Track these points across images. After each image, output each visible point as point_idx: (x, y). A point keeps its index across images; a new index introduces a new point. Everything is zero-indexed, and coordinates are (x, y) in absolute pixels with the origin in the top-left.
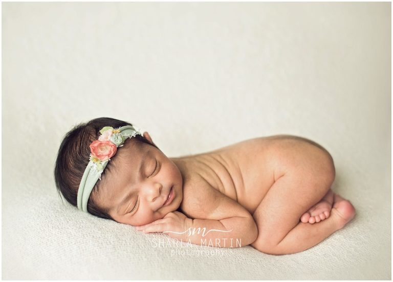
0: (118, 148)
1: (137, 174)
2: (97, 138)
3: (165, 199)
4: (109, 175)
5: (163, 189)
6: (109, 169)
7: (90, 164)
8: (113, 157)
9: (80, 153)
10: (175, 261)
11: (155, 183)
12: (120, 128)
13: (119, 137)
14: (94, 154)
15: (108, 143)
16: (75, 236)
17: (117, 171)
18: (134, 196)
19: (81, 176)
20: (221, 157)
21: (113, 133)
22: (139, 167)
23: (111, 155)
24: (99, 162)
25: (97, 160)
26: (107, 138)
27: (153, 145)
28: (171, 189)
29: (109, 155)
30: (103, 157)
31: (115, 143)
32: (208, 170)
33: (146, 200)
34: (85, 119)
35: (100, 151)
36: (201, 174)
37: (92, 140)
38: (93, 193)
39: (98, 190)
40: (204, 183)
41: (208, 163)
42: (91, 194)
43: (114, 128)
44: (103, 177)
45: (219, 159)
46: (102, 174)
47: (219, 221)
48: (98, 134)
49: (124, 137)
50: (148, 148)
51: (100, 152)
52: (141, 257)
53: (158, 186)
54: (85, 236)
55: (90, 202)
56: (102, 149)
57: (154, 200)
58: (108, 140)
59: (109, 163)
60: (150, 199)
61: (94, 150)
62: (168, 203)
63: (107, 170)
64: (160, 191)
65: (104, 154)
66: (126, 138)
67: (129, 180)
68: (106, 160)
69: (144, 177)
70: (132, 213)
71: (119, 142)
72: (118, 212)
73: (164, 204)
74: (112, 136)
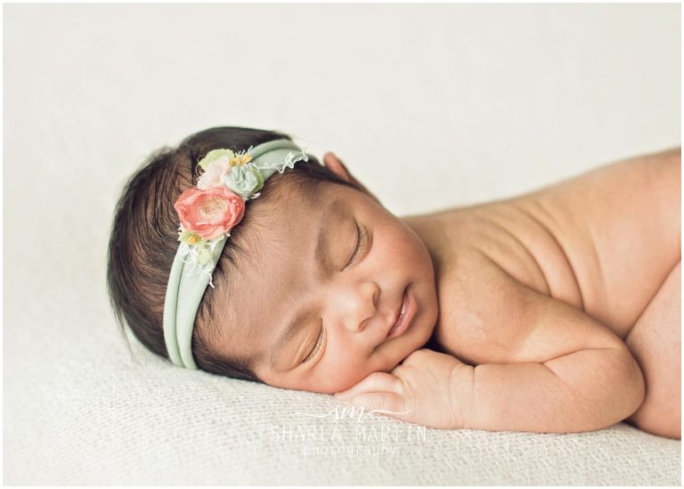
0: (249, 204)
1: (310, 265)
2: (194, 183)
3: (391, 319)
4: (234, 274)
5: (384, 295)
6: (231, 259)
7: (182, 250)
8: (238, 228)
9: (156, 224)
10: (427, 476)
11: (361, 281)
12: (252, 151)
13: (248, 174)
14: (188, 224)
15: (219, 194)
16: (166, 421)
17: (254, 260)
18: (308, 319)
19: (164, 283)
20: (539, 206)
21: (234, 164)
23: (231, 224)
24: (203, 242)
25: (197, 239)
26: (218, 180)
28: (405, 292)
29: (225, 224)
30: (211, 230)
31: (238, 191)
32: (503, 238)
33: (341, 327)
35: (203, 214)
36: (485, 248)
37: (182, 187)
38: (200, 322)
39: (212, 314)
40: (490, 271)
41: (503, 223)
42: (195, 325)
43: (235, 151)
44: (220, 280)
45: (534, 211)
46: (214, 273)
47: (542, 363)
48: (195, 171)
49: (262, 171)
50: (333, 193)
51: (204, 217)
52: (338, 470)
53: (368, 290)
54: (193, 420)
55: (196, 344)
56: (207, 210)
57: (363, 325)
58: (220, 184)
59: (229, 243)
60: (352, 325)
61: (186, 214)
62: (400, 330)
63: (226, 261)
64: (376, 301)
65: (212, 222)
66: (268, 174)
67: (292, 283)
68: (219, 235)
69: (328, 270)
71: (248, 187)
72: (273, 364)
73: (390, 333)
74: (229, 173)
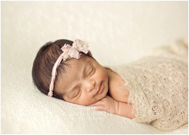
1: (81, 74)
3: (98, 90)
5: (96, 84)
11: (91, 80)
18: (78, 87)
22: (82, 70)
27: (92, 58)
28: (101, 83)
33: (86, 90)
34: (53, 40)
53: (93, 82)
57: (91, 91)
60: (88, 90)
62: (100, 92)
64: (95, 85)
67: (76, 78)
69: (85, 76)
70: (77, 97)
72: (68, 97)
73: (98, 92)
